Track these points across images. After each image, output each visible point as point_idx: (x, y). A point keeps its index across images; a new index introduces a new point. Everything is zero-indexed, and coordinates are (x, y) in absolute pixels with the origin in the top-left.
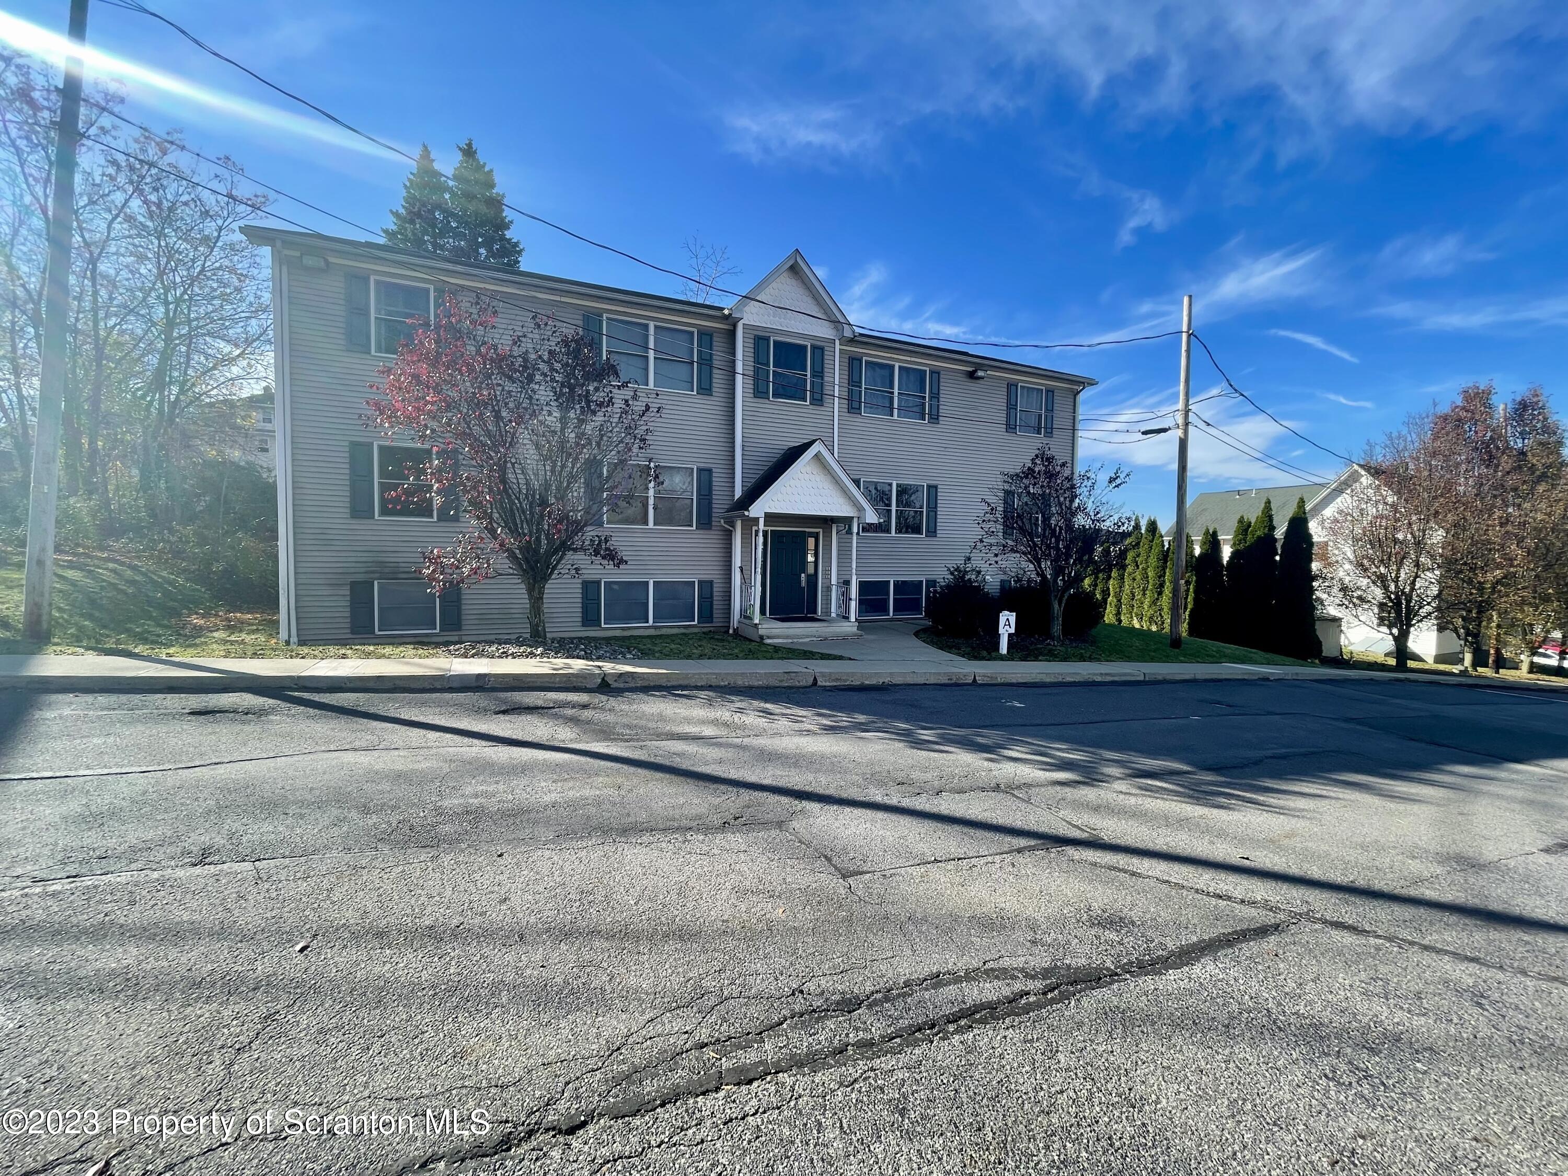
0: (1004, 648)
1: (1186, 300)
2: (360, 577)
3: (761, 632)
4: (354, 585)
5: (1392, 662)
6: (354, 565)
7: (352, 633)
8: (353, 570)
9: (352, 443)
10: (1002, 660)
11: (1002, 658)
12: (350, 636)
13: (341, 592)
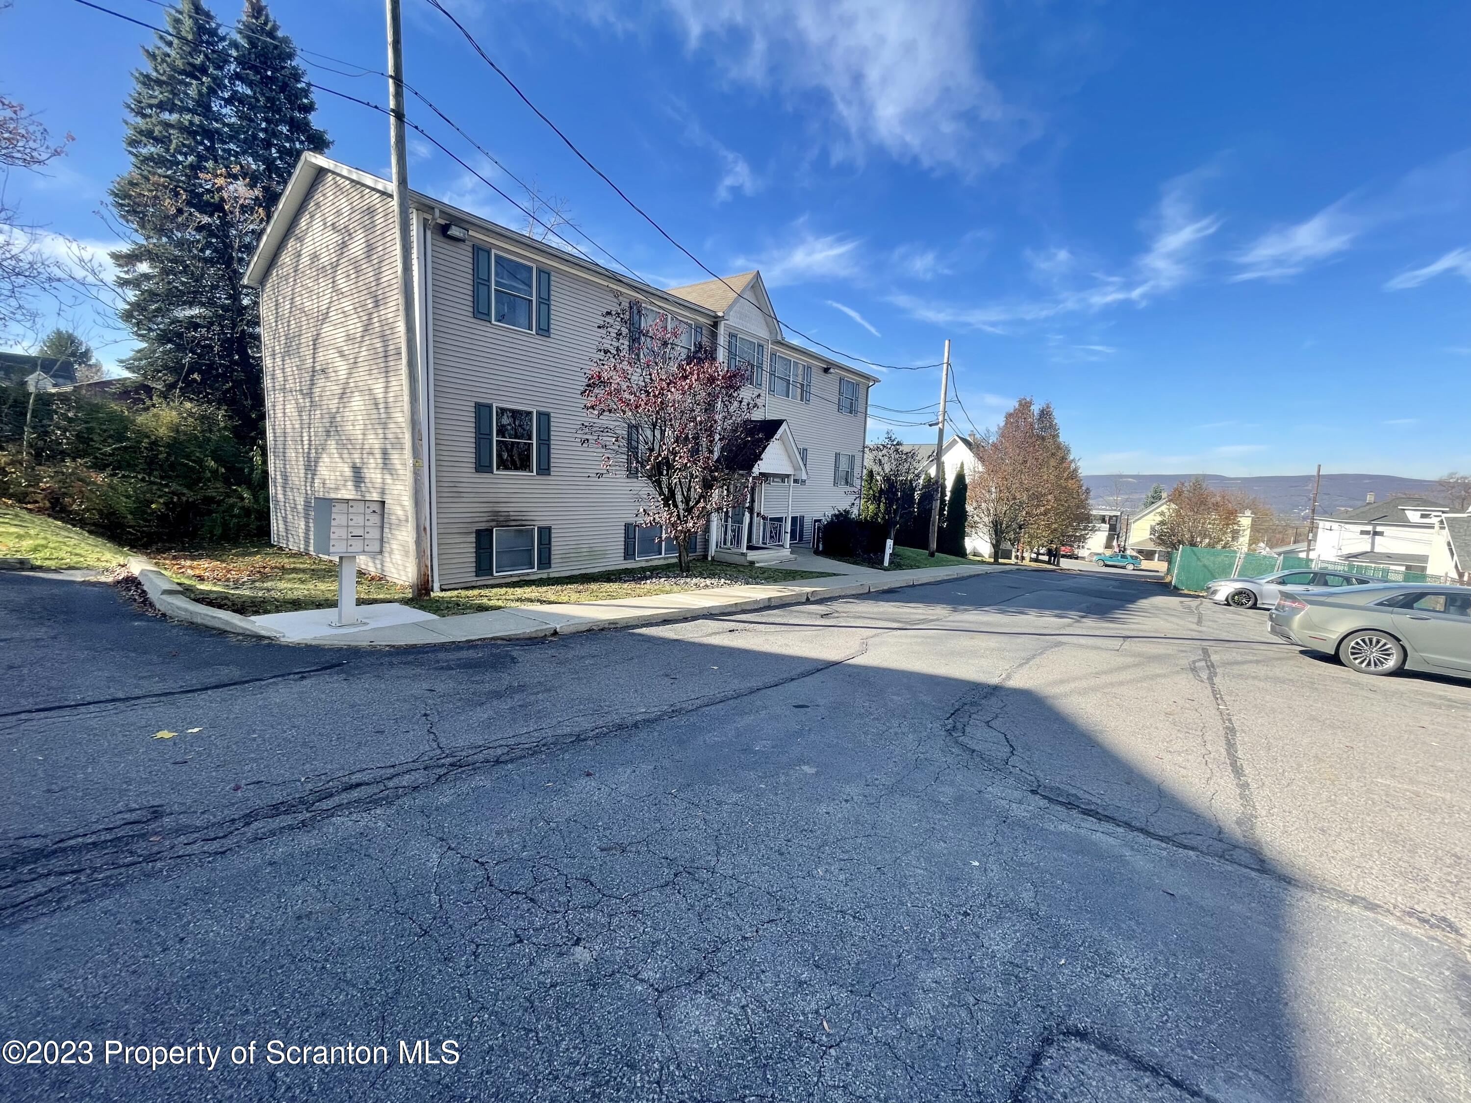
0: (886, 563)
1: (947, 342)
2: (483, 526)
3: (749, 558)
4: (479, 533)
5: (992, 560)
6: (478, 515)
7: (476, 576)
8: (477, 519)
9: (476, 403)
10: (885, 570)
11: (886, 569)
12: (476, 579)
13: (469, 540)
